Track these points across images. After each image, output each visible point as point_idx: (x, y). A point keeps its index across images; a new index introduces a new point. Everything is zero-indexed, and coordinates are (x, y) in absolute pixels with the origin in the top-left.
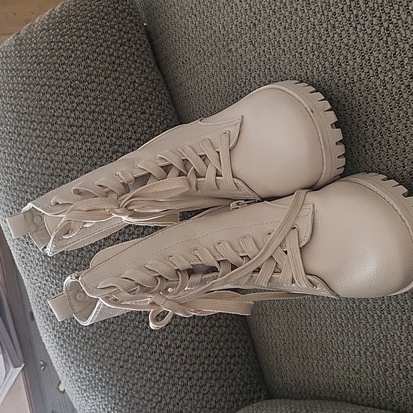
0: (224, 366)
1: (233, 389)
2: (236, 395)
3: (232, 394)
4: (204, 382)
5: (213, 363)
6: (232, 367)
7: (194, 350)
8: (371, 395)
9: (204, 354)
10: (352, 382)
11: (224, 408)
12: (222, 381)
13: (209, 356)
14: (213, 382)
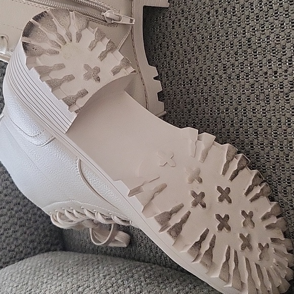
0: (30, 216)
1: (33, 237)
2: (35, 244)
3: (32, 241)
4: (9, 225)
5: (21, 210)
6: (37, 218)
7: (6, 195)
8: (160, 254)
9: (14, 201)
10: (144, 241)
11: (22, 252)
12: (25, 229)
13: (19, 204)
14: (17, 228)
